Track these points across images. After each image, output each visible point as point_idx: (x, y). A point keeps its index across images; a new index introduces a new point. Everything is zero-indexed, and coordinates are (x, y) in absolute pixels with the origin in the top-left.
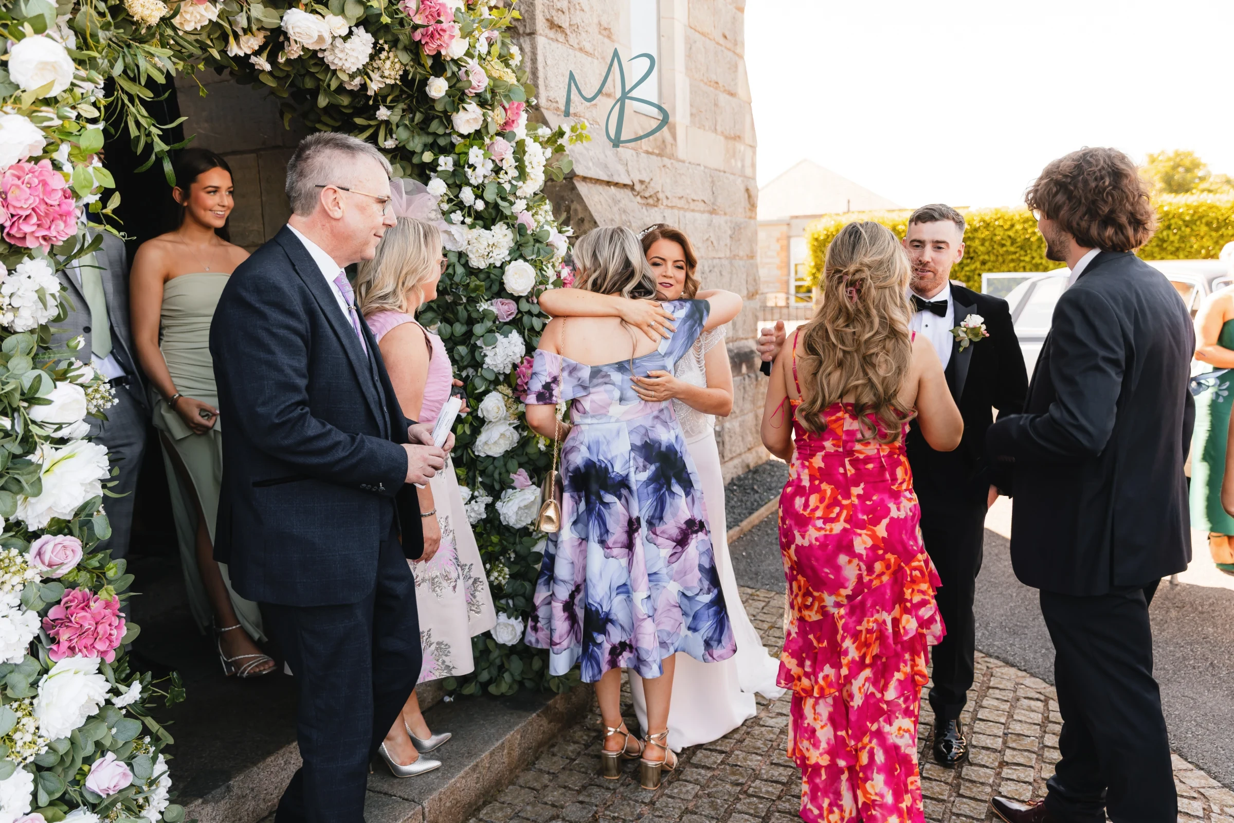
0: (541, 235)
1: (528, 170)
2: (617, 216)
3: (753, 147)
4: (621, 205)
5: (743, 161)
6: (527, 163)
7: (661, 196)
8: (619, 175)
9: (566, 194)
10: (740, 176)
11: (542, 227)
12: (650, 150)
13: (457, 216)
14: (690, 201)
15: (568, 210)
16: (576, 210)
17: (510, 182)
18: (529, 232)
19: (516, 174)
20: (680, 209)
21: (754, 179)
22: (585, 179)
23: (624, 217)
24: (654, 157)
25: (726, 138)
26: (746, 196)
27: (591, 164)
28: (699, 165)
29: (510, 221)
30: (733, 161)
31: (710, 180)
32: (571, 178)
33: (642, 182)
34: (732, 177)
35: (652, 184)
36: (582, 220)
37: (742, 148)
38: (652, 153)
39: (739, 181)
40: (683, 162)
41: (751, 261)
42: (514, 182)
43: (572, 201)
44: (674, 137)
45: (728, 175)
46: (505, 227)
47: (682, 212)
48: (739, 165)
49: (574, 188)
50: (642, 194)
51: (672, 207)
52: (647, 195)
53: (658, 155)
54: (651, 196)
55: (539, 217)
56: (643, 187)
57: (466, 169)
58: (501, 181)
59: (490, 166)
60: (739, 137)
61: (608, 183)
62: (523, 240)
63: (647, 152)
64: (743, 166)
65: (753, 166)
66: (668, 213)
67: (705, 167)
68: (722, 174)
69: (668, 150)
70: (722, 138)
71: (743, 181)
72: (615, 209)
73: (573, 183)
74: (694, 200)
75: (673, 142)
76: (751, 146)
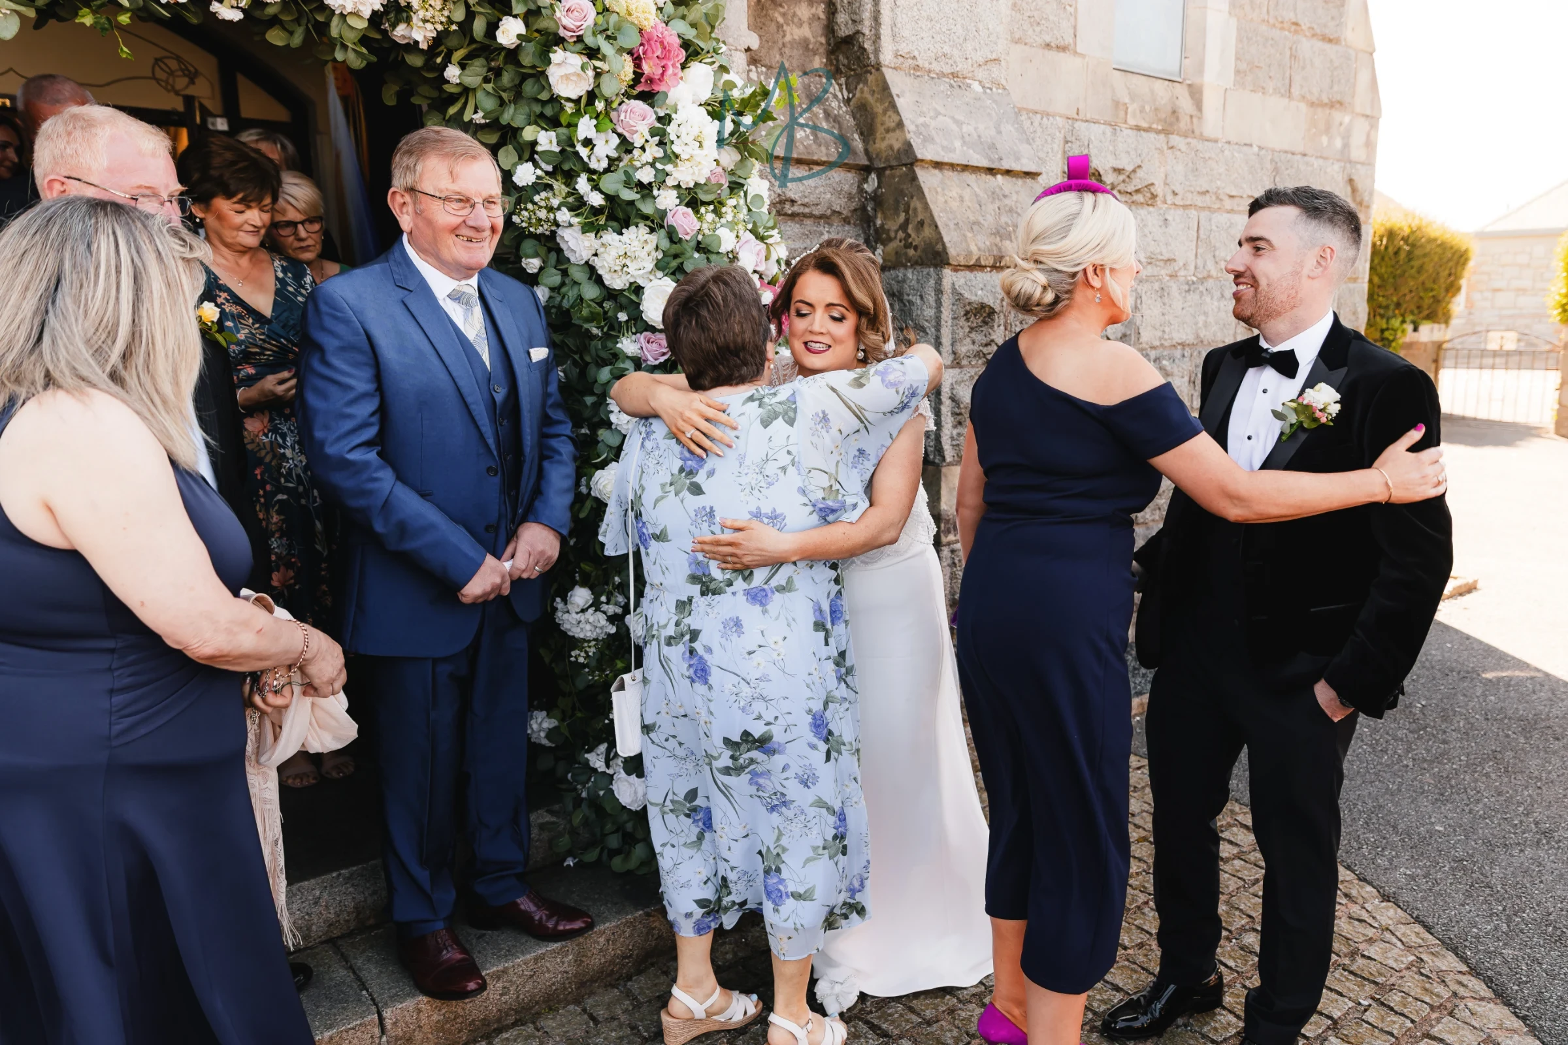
0: (708, 241)
1: (676, 148)
2: (990, 219)
3: (1372, 119)
4: (1007, 201)
5: (1346, 138)
6: (673, 137)
7: (1159, 189)
8: (1018, 159)
9: (907, 187)
10: (1338, 160)
11: (715, 230)
12: (1144, 125)
13: (564, 216)
14: (1226, 199)
15: (907, 211)
16: (915, 209)
17: (652, 165)
18: (688, 238)
19: (660, 153)
20: (1203, 208)
21: (1370, 163)
22: (938, 165)
23: (1004, 219)
24: (1152, 135)
25: (1312, 104)
26: (1349, 189)
27: (958, 144)
28: (1251, 145)
29: (656, 222)
30: (1325, 140)
31: (1269, 166)
32: (912, 164)
33: (1118, 171)
34: (1317, 163)
35: (1140, 173)
36: (921, 224)
37: (1347, 119)
38: (1145, 130)
39: (1337, 167)
40: (1216, 141)
41: (1351, 285)
42: (659, 166)
43: (912, 197)
44: (1199, 105)
45: (1306, 158)
46: (643, 230)
47: (1204, 215)
48: (1338, 143)
49: (914, 178)
50: (1122, 187)
51: (1185, 207)
52: (1130, 189)
53: (1158, 132)
54: (1138, 191)
55: (710, 217)
56: (1122, 177)
57: (579, 148)
58: (638, 164)
59: (616, 141)
60: (1341, 103)
61: (991, 171)
62: (676, 248)
63: (1138, 128)
64: (1346, 146)
65: (1370, 145)
66: (1174, 215)
67: (1260, 148)
68: (1298, 157)
69: (1183, 124)
70: (1303, 106)
71: (1344, 168)
72: (991, 208)
73: (914, 172)
74: (1232, 197)
75: (1195, 113)
76: (1367, 116)
